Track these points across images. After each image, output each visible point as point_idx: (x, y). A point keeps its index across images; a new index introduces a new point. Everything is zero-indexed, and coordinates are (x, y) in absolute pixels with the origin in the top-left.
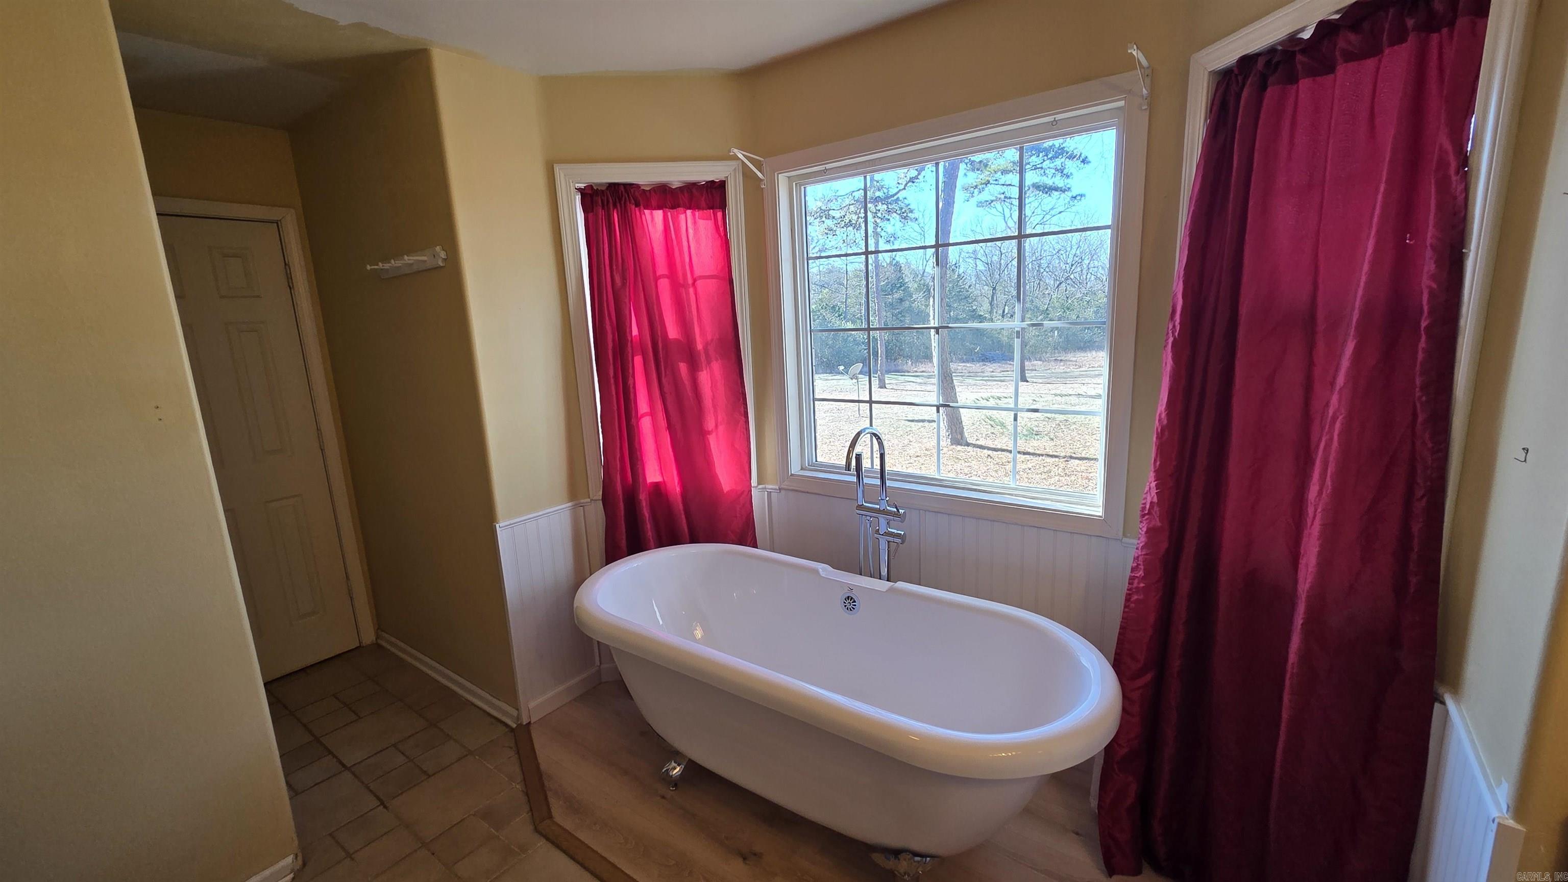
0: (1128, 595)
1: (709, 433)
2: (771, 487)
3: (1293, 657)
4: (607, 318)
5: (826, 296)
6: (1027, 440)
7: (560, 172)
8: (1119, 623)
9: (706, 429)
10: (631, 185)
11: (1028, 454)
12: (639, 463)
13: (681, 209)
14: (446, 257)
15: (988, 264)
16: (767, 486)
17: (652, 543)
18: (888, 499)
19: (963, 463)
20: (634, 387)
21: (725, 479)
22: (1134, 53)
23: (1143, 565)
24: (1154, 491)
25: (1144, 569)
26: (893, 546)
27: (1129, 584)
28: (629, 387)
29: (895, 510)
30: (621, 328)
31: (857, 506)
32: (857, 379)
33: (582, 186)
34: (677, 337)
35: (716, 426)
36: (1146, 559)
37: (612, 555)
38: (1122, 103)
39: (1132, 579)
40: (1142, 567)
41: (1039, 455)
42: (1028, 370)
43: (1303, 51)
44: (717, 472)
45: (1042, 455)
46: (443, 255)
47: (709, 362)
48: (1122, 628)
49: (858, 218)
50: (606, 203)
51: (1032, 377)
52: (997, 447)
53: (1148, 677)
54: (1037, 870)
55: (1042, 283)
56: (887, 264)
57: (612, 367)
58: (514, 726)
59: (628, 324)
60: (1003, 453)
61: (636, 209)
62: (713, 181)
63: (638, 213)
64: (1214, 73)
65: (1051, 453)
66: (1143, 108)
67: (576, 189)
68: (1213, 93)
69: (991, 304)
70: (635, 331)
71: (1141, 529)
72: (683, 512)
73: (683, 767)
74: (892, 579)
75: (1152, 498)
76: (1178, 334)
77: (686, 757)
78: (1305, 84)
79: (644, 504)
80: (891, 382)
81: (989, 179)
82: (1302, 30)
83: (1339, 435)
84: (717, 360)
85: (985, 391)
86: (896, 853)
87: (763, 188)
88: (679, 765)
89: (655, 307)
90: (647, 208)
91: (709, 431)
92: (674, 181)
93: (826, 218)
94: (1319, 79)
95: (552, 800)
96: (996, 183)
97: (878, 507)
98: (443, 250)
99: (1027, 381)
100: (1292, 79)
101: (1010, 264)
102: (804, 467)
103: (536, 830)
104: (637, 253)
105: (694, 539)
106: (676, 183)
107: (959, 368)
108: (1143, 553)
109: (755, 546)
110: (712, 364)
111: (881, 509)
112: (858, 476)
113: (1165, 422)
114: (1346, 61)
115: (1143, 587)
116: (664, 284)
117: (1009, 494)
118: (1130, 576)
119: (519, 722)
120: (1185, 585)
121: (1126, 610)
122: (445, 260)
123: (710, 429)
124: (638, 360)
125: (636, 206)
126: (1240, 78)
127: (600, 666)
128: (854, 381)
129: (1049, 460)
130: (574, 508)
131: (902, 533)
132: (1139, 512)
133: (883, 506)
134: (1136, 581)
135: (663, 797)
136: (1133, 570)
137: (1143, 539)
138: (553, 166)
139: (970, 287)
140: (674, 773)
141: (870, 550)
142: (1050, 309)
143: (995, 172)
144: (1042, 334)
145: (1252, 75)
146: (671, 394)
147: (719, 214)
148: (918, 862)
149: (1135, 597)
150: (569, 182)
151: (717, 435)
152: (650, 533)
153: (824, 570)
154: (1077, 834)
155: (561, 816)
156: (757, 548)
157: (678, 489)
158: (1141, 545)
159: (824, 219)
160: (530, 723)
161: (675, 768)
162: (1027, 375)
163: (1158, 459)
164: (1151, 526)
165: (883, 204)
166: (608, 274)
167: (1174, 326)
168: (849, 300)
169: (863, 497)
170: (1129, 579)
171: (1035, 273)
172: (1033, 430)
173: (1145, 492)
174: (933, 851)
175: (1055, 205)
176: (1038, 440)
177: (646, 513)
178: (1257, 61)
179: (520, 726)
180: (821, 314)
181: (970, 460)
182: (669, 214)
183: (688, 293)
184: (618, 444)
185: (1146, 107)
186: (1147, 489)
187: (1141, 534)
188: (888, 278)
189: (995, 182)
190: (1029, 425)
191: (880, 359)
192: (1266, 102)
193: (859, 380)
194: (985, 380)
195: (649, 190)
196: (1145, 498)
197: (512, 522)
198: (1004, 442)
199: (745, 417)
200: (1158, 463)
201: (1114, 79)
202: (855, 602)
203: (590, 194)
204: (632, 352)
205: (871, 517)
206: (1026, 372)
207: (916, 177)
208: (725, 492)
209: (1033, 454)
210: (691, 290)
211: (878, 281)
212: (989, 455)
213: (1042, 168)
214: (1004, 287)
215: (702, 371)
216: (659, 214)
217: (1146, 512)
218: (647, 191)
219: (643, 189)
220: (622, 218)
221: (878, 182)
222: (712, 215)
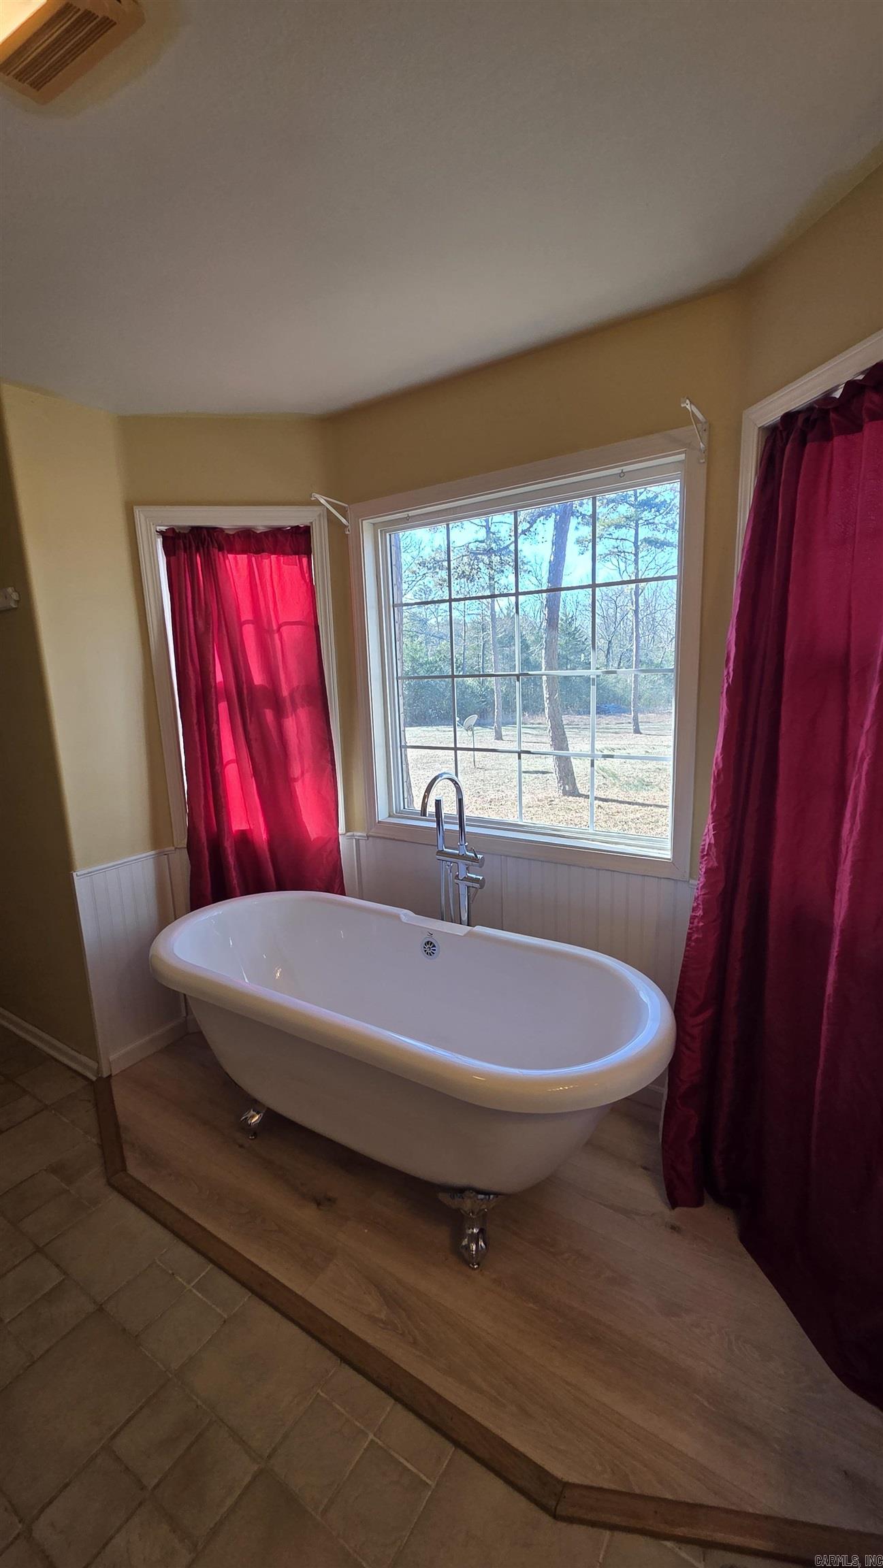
0: (689, 933)
1: (295, 780)
2: (359, 834)
3: (829, 989)
4: (190, 664)
5: (445, 648)
6: (637, 790)
7: (140, 514)
8: (681, 961)
9: (292, 776)
10: (214, 529)
11: (637, 804)
12: (224, 810)
13: (265, 554)
14: (18, 599)
15: (604, 617)
16: (355, 834)
17: (238, 891)
18: (467, 844)
19: (574, 814)
20: (219, 735)
21: (313, 828)
22: (688, 407)
23: (703, 904)
24: (712, 833)
25: (703, 909)
26: (472, 890)
27: (690, 923)
28: (213, 733)
29: (473, 855)
30: (205, 674)
31: (437, 852)
32: (472, 730)
33: (163, 528)
34: (264, 684)
35: (303, 773)
36: (704, 898)
37: (198, 901)
38: (682, 457)
39: (693, 918)
40: (701, 906)
41: (648, 805)
42: (642, 722)
43: (836, 410)
44: (304, 820)
45: (651, 806)
46: (15, 596)
47: (294, 709)
48: (683, 966)
49: (472, 569)
50: (188, 546)
51: (646, 729)
52: (608, 797)
53: (707, 1014)
54: (605, 1205)
55: (656, 637)
56: (505, 616)
57: (195, 713)
58: (94, 1079)
59: (211, 669)
60: (613, 803)
61: (220, 553)
62: (298, 526)
63: (221, 557)
64: (762, 429)
65: (660, 804)
66: (702, 461)
67: (157, 531)
68: (763, 446)
69: (607, 657)
70: (219, 677)
71: (701, 869)
72: (269, 860)
73: (262, 1114)
74: (472, 923)
75: (710, 839)
76: (732, 680)
77: (264, 1106)
78: (838, 441)
79: (229, 851)
80: (507, 733)
81: (603, 533)
82: (835, 389)
83: (866, 774)
84: (303, 706)
85: (600, 743)
86: (461, 1191)
87: (348, 534)
88: (258, 1113)
89: (240, 653)
90: (230, 552)
91: (295, 779)
92: (259, 526)
93: (439, 568)
94: (850, 437)
95: (128, 1154)
96: (610, 537)
97: (458, 852)
98: (16, 591)
99: (641, 734)
100: (827, 437)
101: (626, 617)
102: (392, 814)
103: (110, 1184)
104: (221, 598)
105: (281, 887)
106: (261, 528)
107: (576, 720)
108: (702, 893)
109: (343, 893)
110: (298, 710)
111: (461, 854)
112: (438, 824)
113: (721, 766)
114: (870, 421)
115: (702, 926)
116: (249, 630)
117: (586, 839)
118: (691, 916)
119: (100, 1075)
120: (739, 924)
121: (688, 948)
122: (17, 602)
123: (296, 777)
124: (223, 706)
125: (220, 550)
126: (783, 434)
127: (186, 1018)
128: (470, 733)
129: (656, 810)
130: (157, 858)
131: (481, 878)
132: (700, 853)
133: (463, 851)
134: (696, 921)
135: (241, 1146)
136: (694, 909)
137: (702, 879)
138: (133, 508)
139: (586, 639)
140: (253, 1121)
141: (451, 895)
142: (664, 662)
143: (609, 527)
144: (657, 687)
145: (794, 432)
146: (256, 740)
147: (305, 560)
148: (482, 1200)
149: (696, 936)
150: (150, 525)
151: (303, 782)
152: (235, 881)
153: (405, 915)
154: (645, 1168)
155: (135, 1169)
156: (345, 895)
157: (264, 836)
158: (701, 885)
159: (437, 570)
160: (110, 1076)
161: (253, 1117)
162: (640, 727)
163: (715, 801)
164: (709, 866)
165: (496, 555)
166: (191, 619)
167: (728, 673)
168: (467, 652)
169: (444, 843)
170: (691, 919)
171: (649, 627)
172: (644, 781)
173: (705, 834)
174: (496, 1188)
175: (668, 560)
176: (648, 790)
177: (231, 860)
178: (798, 417)
179: (100, 1079)
180: (439, 666)
181: (581, 810)
182: (253, 559)
183: (273, 640)
184: (202, 792)
185: (704, 460)
186: (706, 831)
187: (700, 875)
188: (505, 631)
189: (608, 536)
190: (640, 776)
191: (496, 711)
192: (806, 457)
193: (475, 732)
194: (601, 732)
195: (233, 535)
196: (705, 840)
197: (90, 870)
198: (615, 792)
199: (332, 765)
200: (715, 805)
201: (674, 432)
202: (434, 946)
203: (172, 537)
204: (216, 699)
205: (451, 862)
206: (640, 724)
207: (528, 530)
208: (312, 840)
209: (643, 805)
210: (276, 636)
211: (495, 633)
212: (599, 806)
213: (653, 523)
214: (619, 641)
215: (288, 717)
216: (243, 558)
217: (705, 853)
218: (231, 535)
219: (227, 534)
220: (205, 563)
221: (494, 534)
222: (298, 561)
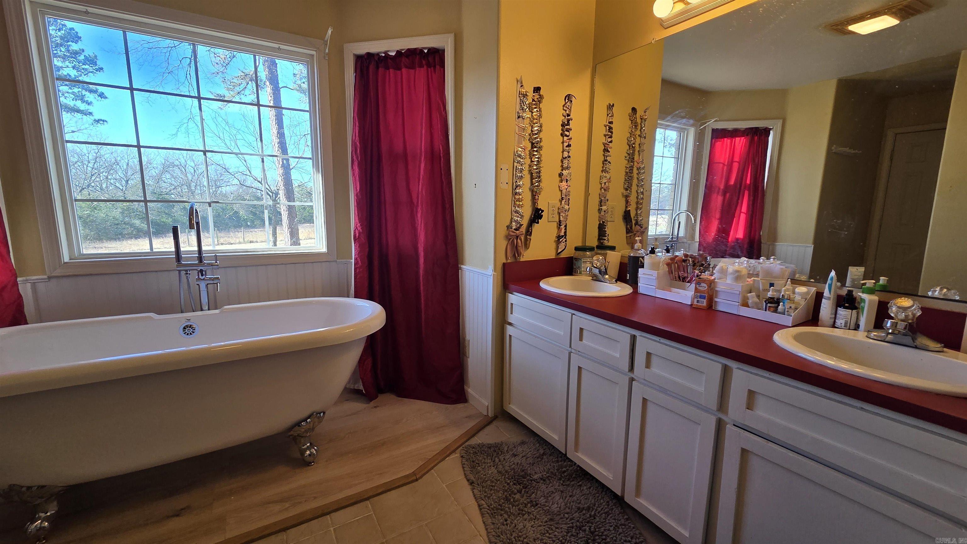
16: (30, 278)
24: (359, 228)
38: (314, 53)
64: (355, 55)
66: (326, 58)
68: (355, 63)
75: (359, 231)
82: (391, 51)
126: (368, 61)
131: (219, 277)
137: (358, 250)
141: (192, 294)
145: (373, 61)
153: (154, 316)
186: (355, 228)
201: (310, 39)
217: (357, 238)
